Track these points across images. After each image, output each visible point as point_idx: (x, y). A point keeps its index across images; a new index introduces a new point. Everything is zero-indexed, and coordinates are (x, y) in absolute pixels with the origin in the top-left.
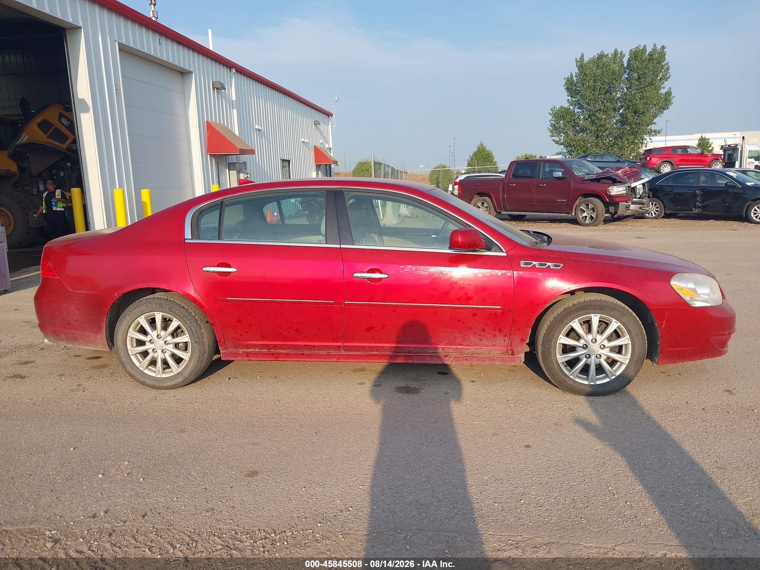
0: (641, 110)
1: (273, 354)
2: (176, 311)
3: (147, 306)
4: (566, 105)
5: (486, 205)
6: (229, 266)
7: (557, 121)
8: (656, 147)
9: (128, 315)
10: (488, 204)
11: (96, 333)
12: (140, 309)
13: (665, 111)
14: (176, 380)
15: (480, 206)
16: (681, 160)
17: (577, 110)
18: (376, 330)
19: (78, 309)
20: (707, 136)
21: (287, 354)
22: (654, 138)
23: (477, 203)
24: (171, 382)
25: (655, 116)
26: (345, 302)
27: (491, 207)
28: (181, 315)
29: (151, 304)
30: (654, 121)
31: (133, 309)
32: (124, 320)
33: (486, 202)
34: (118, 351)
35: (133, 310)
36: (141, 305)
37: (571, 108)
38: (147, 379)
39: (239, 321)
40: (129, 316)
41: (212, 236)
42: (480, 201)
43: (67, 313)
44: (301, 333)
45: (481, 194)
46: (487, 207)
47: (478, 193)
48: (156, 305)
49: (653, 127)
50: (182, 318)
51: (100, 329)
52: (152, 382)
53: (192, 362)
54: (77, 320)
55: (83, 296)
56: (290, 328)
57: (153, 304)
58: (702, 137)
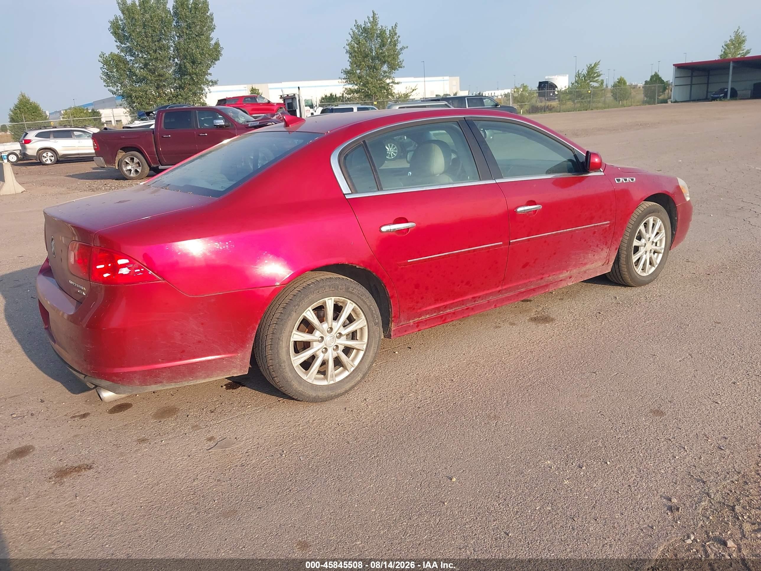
0: (199, 61)
1: (441, 317)
2: (353, 290)
3: (318, 292)
4: (116, 51)
5: (136, 160)
6: (406, 221)
7: (110, 69)
8: (228, 97)
9: (294, 310)
10: (139, 159)
11: (235, 351)
12: (310, 298)
13: (216, 62)
14: (354, 379)
15: (128, 162)
16: (254, 110)
17: (129, 58)
18: (530, 266)
19: (202, 324)
20: (256, 86)
21: (454, 313)
22: (212, 88)
23: (124, 159)
24: (348, 384)
25: (209, 67)
26: (511, 241)
27: (144, 164)
28: (359, 294)
29: (323, 289)
30: (209, 71)
31: (300, 301)
32: (289, 320)
33: (137, 157)
34: (280, 366)
35: (301, 303)
36: (311, 292)
37: (122, 54)
38: (320, 391)
39: (417, 286)
40: (296, 312)
41: (370, 188)
42: (127, 156)
43: (182, 334)
44: (471, 285)
45: (126, 149)
46: (138, 163)
47: (124, 148)
48: (330, 288)
49: (209, 78)
50: (360, 298)
51: (242, 343)
52: (326, 393)
53: (372, 350)
54: (199, 342)
55: (213, 300)
56: (462, 282)
57: (326, 288)
58: (253, 88)
